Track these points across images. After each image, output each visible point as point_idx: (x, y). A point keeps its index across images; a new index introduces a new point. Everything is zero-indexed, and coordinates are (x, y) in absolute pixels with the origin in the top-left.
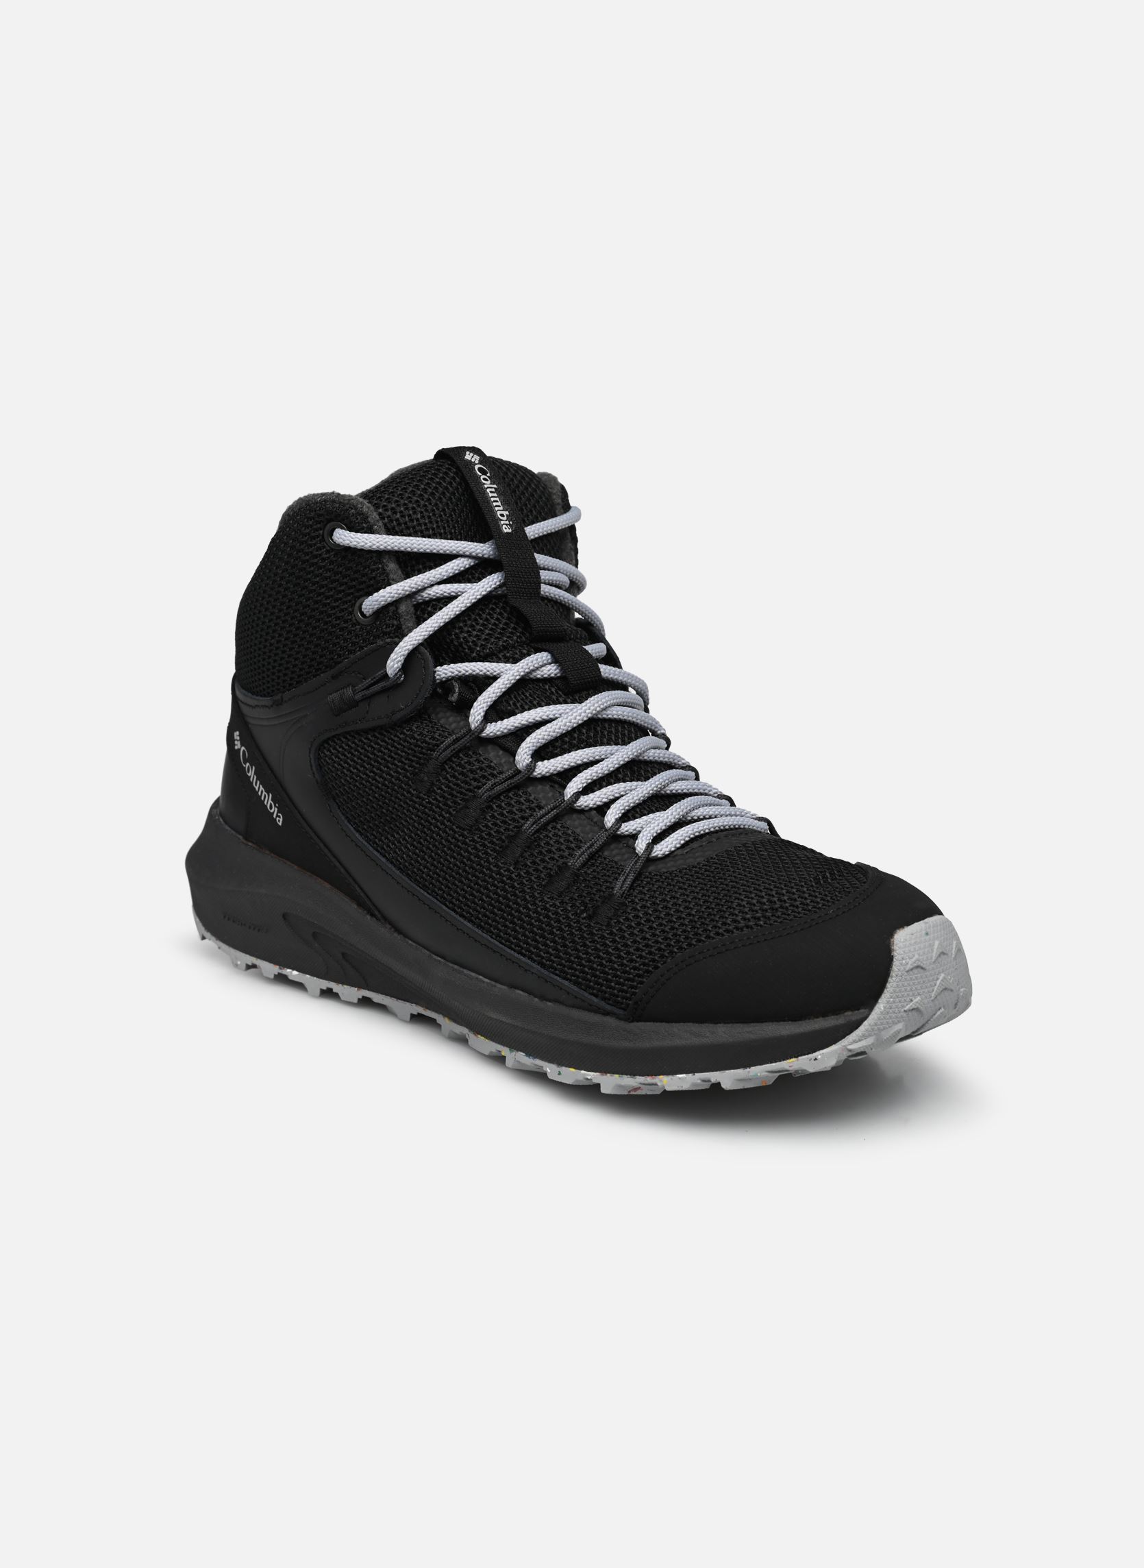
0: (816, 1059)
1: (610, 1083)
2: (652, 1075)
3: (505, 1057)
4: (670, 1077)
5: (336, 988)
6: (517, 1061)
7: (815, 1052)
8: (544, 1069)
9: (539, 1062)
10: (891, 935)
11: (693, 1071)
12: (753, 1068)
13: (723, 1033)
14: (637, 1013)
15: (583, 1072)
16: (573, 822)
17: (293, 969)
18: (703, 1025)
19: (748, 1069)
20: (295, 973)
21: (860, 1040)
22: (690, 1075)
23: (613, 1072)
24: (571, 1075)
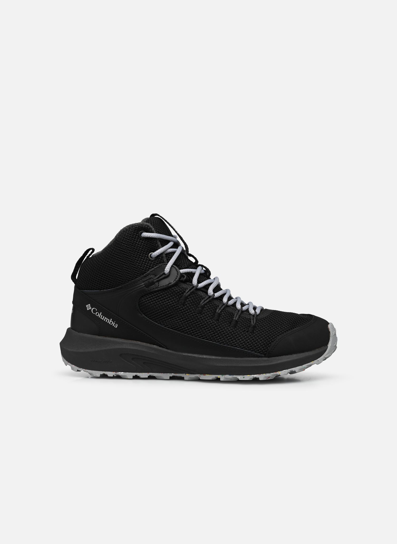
0: (318, 361)
1: (262, 377)
2: (275, 372)
3: (220, 378)
4: (281, 371)
5: (139, 374)
6: (226, 378)
7: (317, 359)
8: (237, 378)
9: (235, 376)
10: (327, 326)
11: (287, 369)
12: (303, 365)
13: (294, 357)
14: (269, 355)
15: (252, 375)
16: (228, 309)
17: (121, 372)
18: (288, 356)
19: (302, 366)
20: (122, 373)
21: (327, 355)
22: (287, 370)
23: (263, 373)
24: (248, 377)
